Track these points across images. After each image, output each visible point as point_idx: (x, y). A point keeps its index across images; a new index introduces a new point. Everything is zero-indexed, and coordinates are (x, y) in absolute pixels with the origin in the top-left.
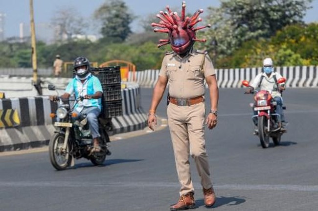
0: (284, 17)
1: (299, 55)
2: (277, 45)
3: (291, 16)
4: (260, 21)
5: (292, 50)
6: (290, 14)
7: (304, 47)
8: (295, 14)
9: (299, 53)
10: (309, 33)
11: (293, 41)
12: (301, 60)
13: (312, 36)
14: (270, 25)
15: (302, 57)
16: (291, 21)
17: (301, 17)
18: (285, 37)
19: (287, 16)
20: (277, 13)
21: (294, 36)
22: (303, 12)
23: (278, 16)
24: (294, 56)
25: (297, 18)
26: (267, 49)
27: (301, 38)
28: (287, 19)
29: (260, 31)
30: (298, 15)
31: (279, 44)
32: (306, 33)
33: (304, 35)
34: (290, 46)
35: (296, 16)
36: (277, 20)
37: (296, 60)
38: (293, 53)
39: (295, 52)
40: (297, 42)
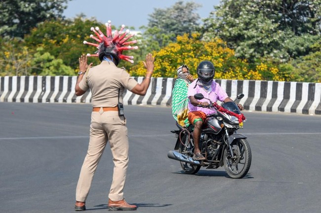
0: (38, 9)
1: (61, 61)
2: (33, 47)
3: (48, 9)
4: (7, 14)
5: (52, 54)
6: (46, 5)
7: (68, 50)
8: (53, 7)
9: (61, 58)
10: (74, 32)
11: (54, 42)
12: (64, 67)
13: (79, 36)
14: (20, 19)
15: (66, 64)
16: (48, 15)
17: (61, 11)
18: (43, 37)
19: (42, 9)
20: (29, 5)
21: (55, 35)
22: (64, 4)
23: (30, 8)
24: (55, 62)
25: (55, 12)
26: (20, 51)
27: (64, 38)
28: (43, 13)
29: (6, 27)
30: (57, 8)
31: (35, 45)
32: (70, 32)
33: (69, 34)
34: (49, 49)
35: (54, 9)
36: (29, 14)
37: (57, 67)
38: (53, 57)
39: (56, 57)
40: (58, 43)
